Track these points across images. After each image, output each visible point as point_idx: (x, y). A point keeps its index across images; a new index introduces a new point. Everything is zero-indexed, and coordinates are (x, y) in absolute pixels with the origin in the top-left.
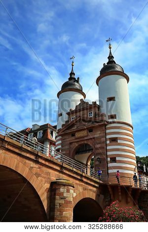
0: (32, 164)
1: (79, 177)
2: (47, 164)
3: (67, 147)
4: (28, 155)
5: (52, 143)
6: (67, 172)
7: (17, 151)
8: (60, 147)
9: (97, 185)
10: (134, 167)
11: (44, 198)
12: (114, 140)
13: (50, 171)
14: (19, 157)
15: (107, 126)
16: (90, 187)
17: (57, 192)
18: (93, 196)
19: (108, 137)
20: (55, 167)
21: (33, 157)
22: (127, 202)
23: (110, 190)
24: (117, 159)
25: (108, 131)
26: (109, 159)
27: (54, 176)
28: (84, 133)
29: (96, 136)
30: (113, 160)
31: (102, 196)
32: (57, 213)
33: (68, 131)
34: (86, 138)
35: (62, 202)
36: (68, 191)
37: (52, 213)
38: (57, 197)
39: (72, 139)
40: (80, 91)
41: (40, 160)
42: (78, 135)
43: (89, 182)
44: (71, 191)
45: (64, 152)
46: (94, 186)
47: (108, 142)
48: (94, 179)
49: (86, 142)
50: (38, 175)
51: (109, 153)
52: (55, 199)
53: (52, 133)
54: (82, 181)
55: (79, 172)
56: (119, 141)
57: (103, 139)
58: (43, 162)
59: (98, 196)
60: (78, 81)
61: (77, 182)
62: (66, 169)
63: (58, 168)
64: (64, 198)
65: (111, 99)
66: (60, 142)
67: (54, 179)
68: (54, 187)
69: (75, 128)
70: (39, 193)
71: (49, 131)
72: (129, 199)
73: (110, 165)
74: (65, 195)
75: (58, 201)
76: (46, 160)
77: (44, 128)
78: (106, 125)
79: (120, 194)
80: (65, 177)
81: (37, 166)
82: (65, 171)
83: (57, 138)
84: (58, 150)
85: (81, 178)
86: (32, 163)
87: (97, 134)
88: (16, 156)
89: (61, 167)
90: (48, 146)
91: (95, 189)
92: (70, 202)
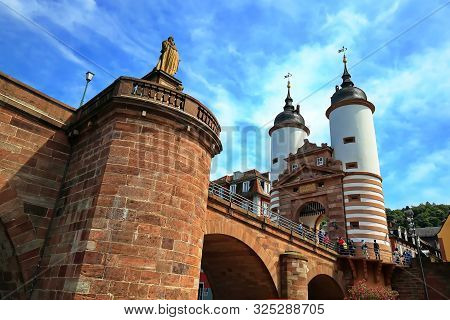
0: (259, 234)
1: (312, 249)
2: (274, 232)
3: (287, 206)
4: (254, 223)
5: (264, 199)
6: (298, 243)
7: (242, 219)
8: (277, 205)
9: (333, 259)
10: (384, 235)
11: (274, 273)
12: (355, 198)
13: (278, 241)
14: (244, 226)
15: (345, 179)
16: (325, 261)
17: (288, 266)
18: (329, 272)
19: (346, 193)
20: (283, 236)
21: (259, 225)
22: (376, 282)
23: (352, 264)
24: (360, 223)
25: (345, 186)
26: (348, 224)
27: (283, 247)
28: (312, 187)
29: (328, 192)
30: (355, 225)
31: (341, 273)
32: (290, 292)
33: (289, 185)
34: (314, 195)
35: (295, 278)
36: (301, 266)
37: (283, 292)
38: (289, 272)
39: (294, 195)
40: (301, 125)
41: (267, 229)
42: (302, 190)
43: (323, 254)
44: (305, 266)
45: (284, 213)
46: (330, 260)
47: (346, 201)
48: (330, 251)
49: (314, 200)
50: (265, 247)
51: (348, 216)
52: (286, 274)
53: (263, 185)
54: (315, 253)
55: (311, 242)
56: (362, 200)
57: (340, 197)
58: (270, 230)
59: (335, 272)
60: (297, 111)
61: (309, 254)
62: (296, 238)
63: (286, 238)
64: (297, 274)
65: (350, 140)
66: (277, 198)
67: (282, 251)
68: (284, 261)
69: (297, 180)
70: (269, 268)
71: (259, 181)
72: (378, 278)
73: (350, 232)
74: (298, 270)
75: (290, 277)
76: (273, 228)
77: (252, 177)
78: (343, 177)
79: (366, 270)
80: (295, 248)
81: (263, 236)
82: (294, 241)
83: (273, 194)
84: (275, 210)
85: (313, 250)
86: (258, 232)
87: (330, 189)
88: (241, 225)
89: (290, 236)
90: (259, 203)
91: (331, 264)
92: (304, 279)
